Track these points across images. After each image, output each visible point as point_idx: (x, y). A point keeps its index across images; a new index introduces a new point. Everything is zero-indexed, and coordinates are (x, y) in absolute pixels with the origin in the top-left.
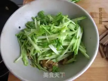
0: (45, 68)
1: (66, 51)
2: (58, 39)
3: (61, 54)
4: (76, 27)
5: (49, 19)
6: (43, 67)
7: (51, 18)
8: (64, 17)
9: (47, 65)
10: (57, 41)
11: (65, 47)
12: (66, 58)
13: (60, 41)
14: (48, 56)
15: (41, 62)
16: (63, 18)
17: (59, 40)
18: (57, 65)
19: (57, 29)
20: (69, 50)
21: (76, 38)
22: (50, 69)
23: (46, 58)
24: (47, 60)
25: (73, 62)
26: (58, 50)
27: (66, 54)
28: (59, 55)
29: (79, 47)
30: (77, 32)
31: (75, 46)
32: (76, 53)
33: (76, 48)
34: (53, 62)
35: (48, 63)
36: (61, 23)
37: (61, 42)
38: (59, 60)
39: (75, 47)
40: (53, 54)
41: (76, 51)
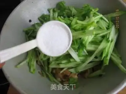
0: (59, 79)
1: (91, 59)
2: (80, 39)
3: (83, 62)
4: (109, 26)
5: (71, 11)
6: (56, 78)
7: (74, 11)
8: (93, 10)
9: (61, 76)
10: (79, 41)
11: (90, 53)
12: (90, 69)
13: (84, 42)
14: (64, 63)
15: (54, 71)
16: (91, 11)
17: (83, 40)
18: (76, 77)
19: (80, 25)
20: (96, 57)
21: (108, 41)
23: (62, 66)
24: (62, 69)
25: (100, 76)
26: (79, 56)
27: (90, 62)
28: (80, 63)
29: (112, 54)
30: (110, 33)
31: (105, 51)
32: (105, 63)
33: (107, 56)
34: (71, 73)
35: (63, 73)
36: (87, 17)
37: (85, 44)
38: (80, 71)
39: (106, 53)
40: (72, 60)
41: (107, 60)
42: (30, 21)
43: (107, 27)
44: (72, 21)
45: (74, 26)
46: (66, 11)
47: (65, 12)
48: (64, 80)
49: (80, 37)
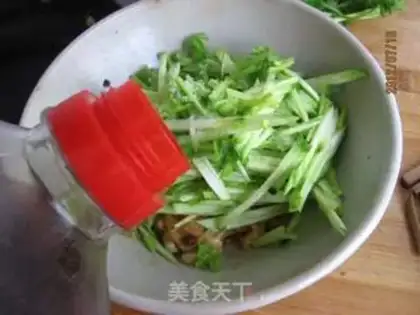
0: (172, 246)
1: (259, 195)
3: (238, 202)
4: (317, 110)
5: (221, 64)
6: (161, 241)
7: (227, 62)
8: (277, 63)
9: (177, 237)
11: (258, 178)
12: (258, 224)
14: (186, 202)
15: (160, 224)
16: (273, 65)
17: (236, 141)
18: (217, 241)
20: (272, 191)
22: (186, 252)
23: (179, 209)
24: (181, 217)
25: (284, 243)
27: (255, 207)
28: (231, 203)
30: (317, 127)
31: (295, 177)
32: (294, 207)
33: (300, 186)
34: (205, 230)
35: (181, 229)
36: (258, 81)
38: (229, 227)
40: (207, 194)
42: (106, 83)
43: (313, 111)
44: (212, 89)
45: (218, 103)
46: (209, 61)
47: (204, 64)
48: (183, 247)
49: (231, 132)
